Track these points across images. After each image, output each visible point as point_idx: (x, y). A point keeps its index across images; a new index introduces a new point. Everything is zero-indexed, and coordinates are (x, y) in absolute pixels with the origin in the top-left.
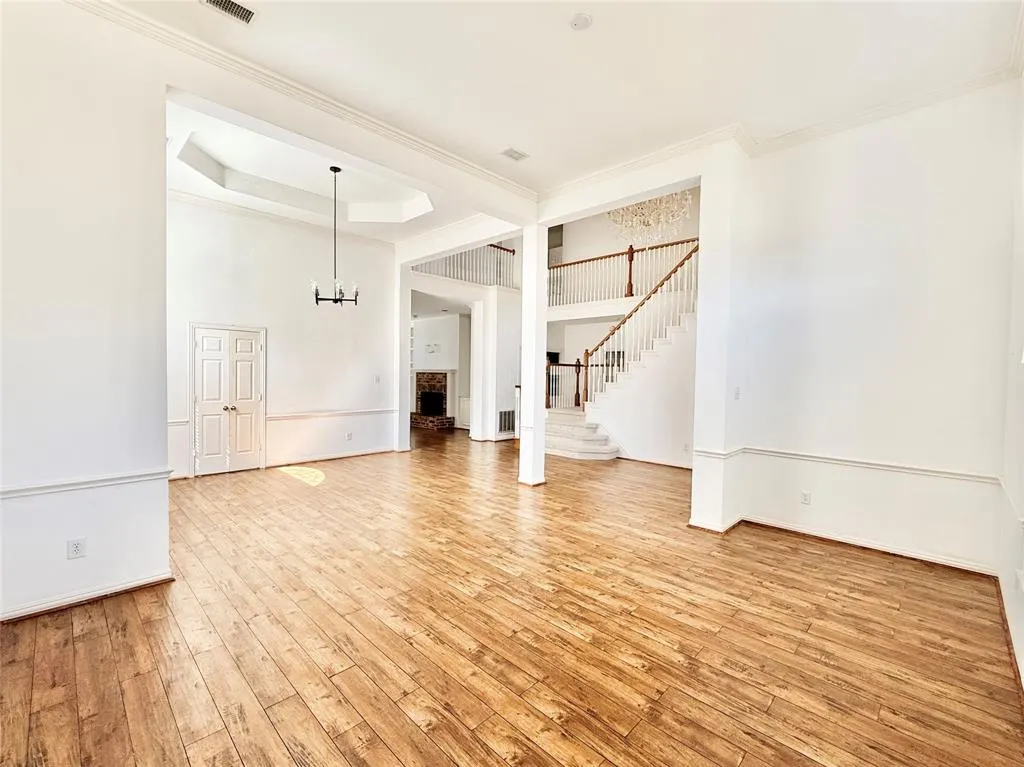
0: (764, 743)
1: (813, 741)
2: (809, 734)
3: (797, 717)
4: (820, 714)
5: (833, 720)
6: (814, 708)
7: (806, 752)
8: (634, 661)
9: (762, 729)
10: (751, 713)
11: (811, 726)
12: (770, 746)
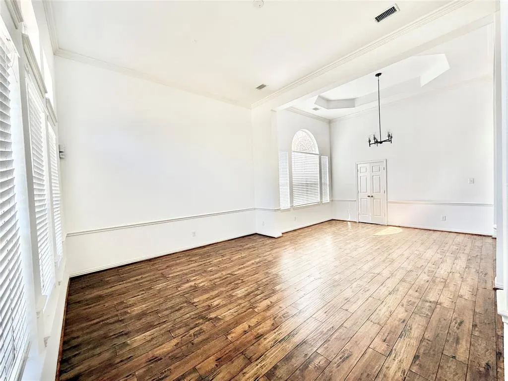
0: (159, 324)
1: (149, 338)
2: (152, 339)
3: (161, 340)
4: (155, 349)
5: (150, 352)
6: (160, 349)
7: (148, 333)
8: (215, 303)
9: (164, 326)
10: (173, 326)
11: (154, 342)
12: (158, 324)
